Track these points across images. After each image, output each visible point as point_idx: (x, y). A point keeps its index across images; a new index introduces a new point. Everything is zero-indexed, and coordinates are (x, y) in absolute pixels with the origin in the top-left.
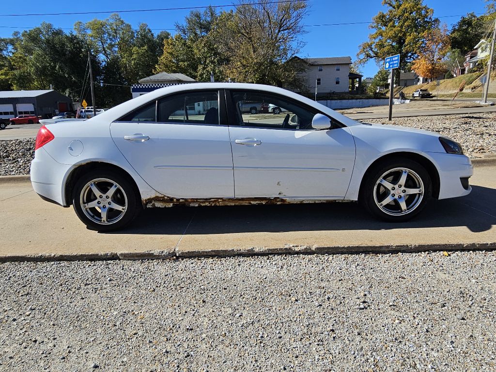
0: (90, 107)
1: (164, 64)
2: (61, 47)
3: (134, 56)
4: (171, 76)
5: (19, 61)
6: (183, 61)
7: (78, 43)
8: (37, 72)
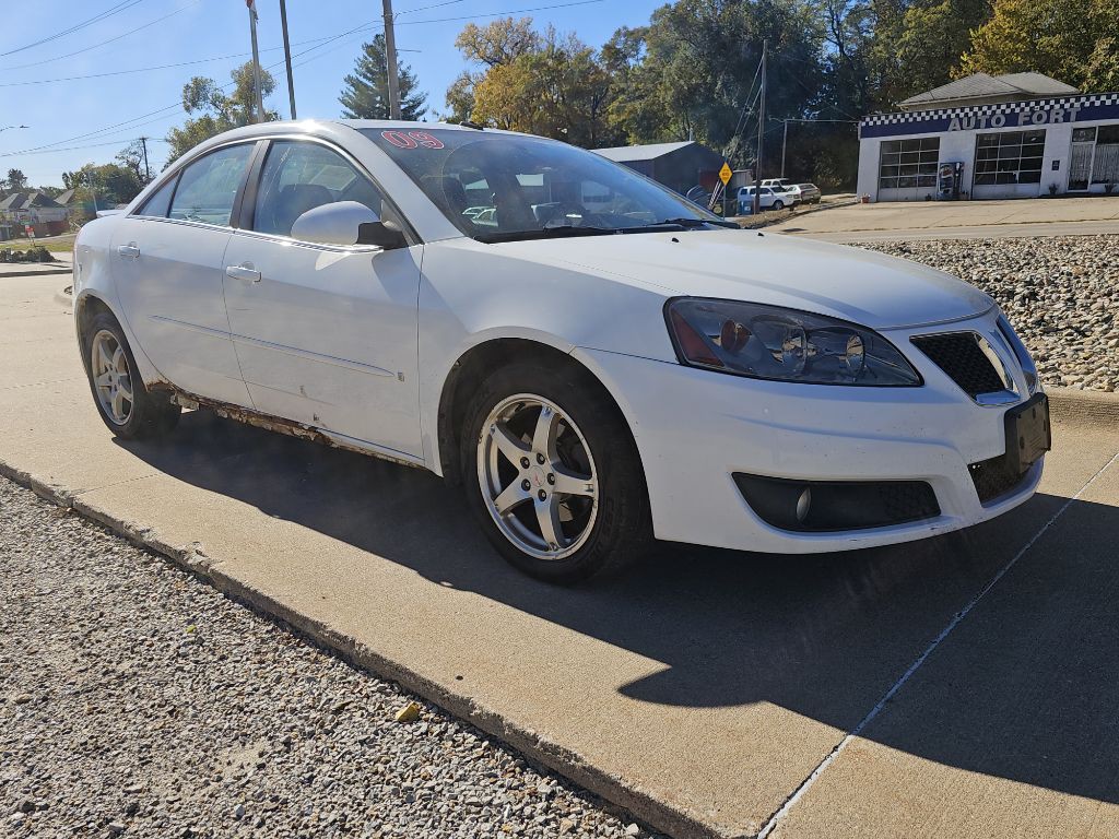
0: (772, 181)
1: (987, 48)
2: (732, 34)
3: (907, 36)
4: (997, 83)
5: (648, 79)
6: (1050, 32)
7: (772, 19)
8: (678, 100)
